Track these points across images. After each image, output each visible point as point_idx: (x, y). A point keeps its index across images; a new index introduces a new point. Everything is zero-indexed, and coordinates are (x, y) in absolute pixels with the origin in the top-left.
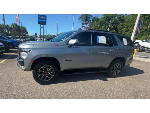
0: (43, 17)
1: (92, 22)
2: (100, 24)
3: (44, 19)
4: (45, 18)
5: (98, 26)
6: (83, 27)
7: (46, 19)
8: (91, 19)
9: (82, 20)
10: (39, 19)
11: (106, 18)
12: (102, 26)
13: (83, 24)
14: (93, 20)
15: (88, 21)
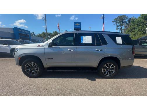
0: (78, 24)
1: (128, 23)
2: (137, 24)
3: (79, 26)
4: (79, 24)
5: (135, 26)
6: (117, 29)
7: (80, 26)
8: (127, 21)
9: (117, 23)
10: (75, 25)
11: (144, 17)
12: (139, 26)
13: (118, 26)
14: (129, 21)
15: (123, 23)
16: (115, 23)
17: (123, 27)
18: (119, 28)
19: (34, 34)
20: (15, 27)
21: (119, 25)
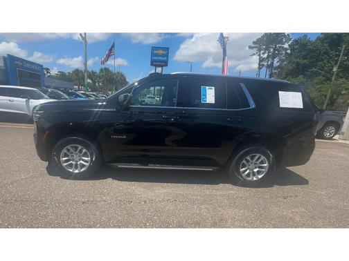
4: (165, 52)
6: (261, 66)
7: (167, 55)
8: (286, 46)
9: (261, 50)
10: (153, 55)
13: (262, 60)
14: (293, 47)
15: (277, 50)
16: (255, 51)
17: (275, 62)
18: (266, 64)
19: (48, 72)
20: (8, 55)
21: (265, 56)
